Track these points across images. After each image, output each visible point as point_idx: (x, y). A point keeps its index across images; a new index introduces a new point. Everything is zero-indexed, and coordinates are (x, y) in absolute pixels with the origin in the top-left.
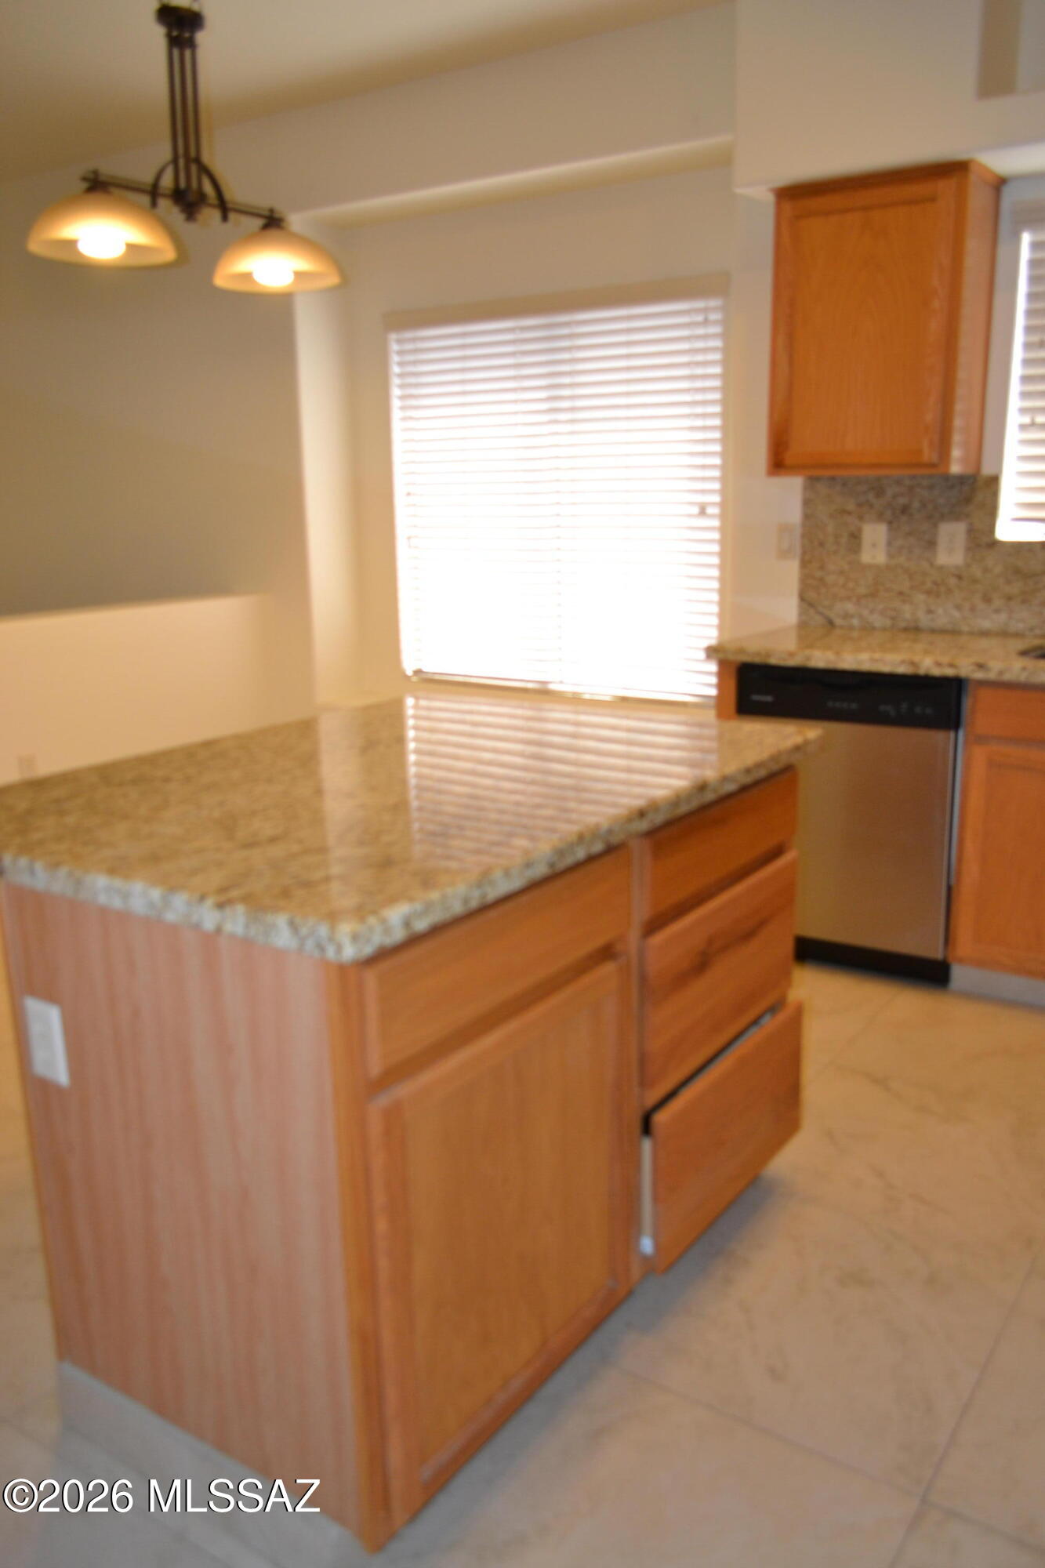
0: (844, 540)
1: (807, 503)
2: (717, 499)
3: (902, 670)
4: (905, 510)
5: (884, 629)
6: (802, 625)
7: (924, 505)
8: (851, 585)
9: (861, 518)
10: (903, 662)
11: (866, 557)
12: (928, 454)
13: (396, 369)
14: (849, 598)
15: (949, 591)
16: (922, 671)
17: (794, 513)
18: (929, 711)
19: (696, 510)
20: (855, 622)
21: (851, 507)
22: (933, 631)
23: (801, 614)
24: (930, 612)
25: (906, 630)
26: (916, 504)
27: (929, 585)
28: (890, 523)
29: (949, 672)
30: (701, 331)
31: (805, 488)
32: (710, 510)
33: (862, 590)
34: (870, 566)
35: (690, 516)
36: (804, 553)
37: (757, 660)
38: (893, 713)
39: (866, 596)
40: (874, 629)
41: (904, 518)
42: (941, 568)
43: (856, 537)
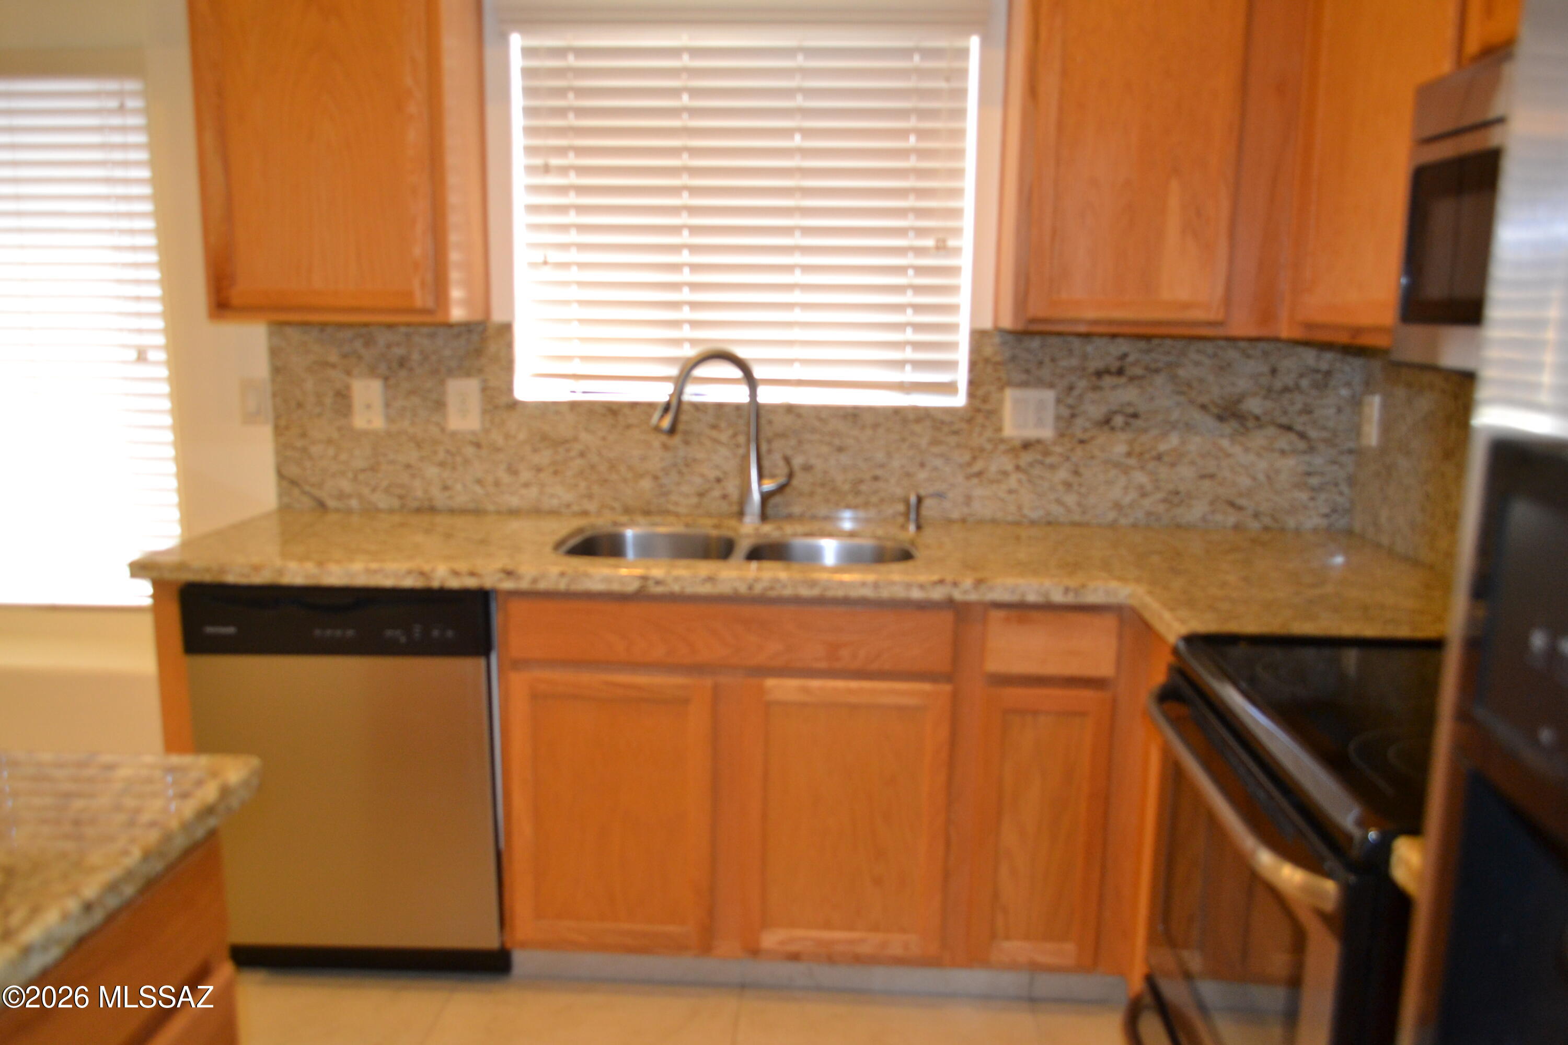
0: (328, 400)
1: (274, 352)
2: (161, 340)
3: (409, 582)
4: (403, 362)
5: (391, 511)
6: (284, 509)
7: (425, 358)
8: (343, 457)
9: (348, 373)
10: (409, 572)
11: (360, 421)
12: (421, 299)
14: (343, 473)
15: (467, 462)
16: (436, 584)
17: (261, 368)
18: (450, 634)
19: (133, 355)
20: (354, 503)
21: (333, 358)
22: (452, 511)
23: (281, 495)
24: (446, 488)
25: (418, 511)
26: (416, 356)
27: (441, 455)
28: (386, 379)
29: (471, 583)
30: (116, 121)
31: (271, 334)
32: (153, 355)
33: (359, 463)
34: (365, 433)
35: (124, 362)
36: (277, 417)
37: (207, 578)
38: (403, 640)
39: (363, 470)
40: (378, 510)
41: (403, 373)
42: (454, 434)
43: (343, 397)
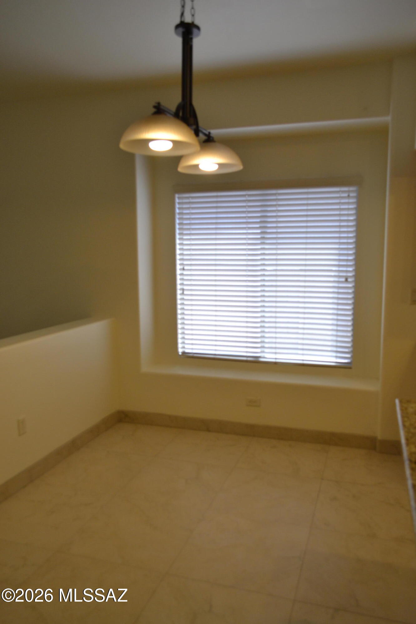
2: (352, 274)
13: (177, 211)
19: (343, 280)
30: (346, 201)
32: (349, 280)
35: (339, 282)
